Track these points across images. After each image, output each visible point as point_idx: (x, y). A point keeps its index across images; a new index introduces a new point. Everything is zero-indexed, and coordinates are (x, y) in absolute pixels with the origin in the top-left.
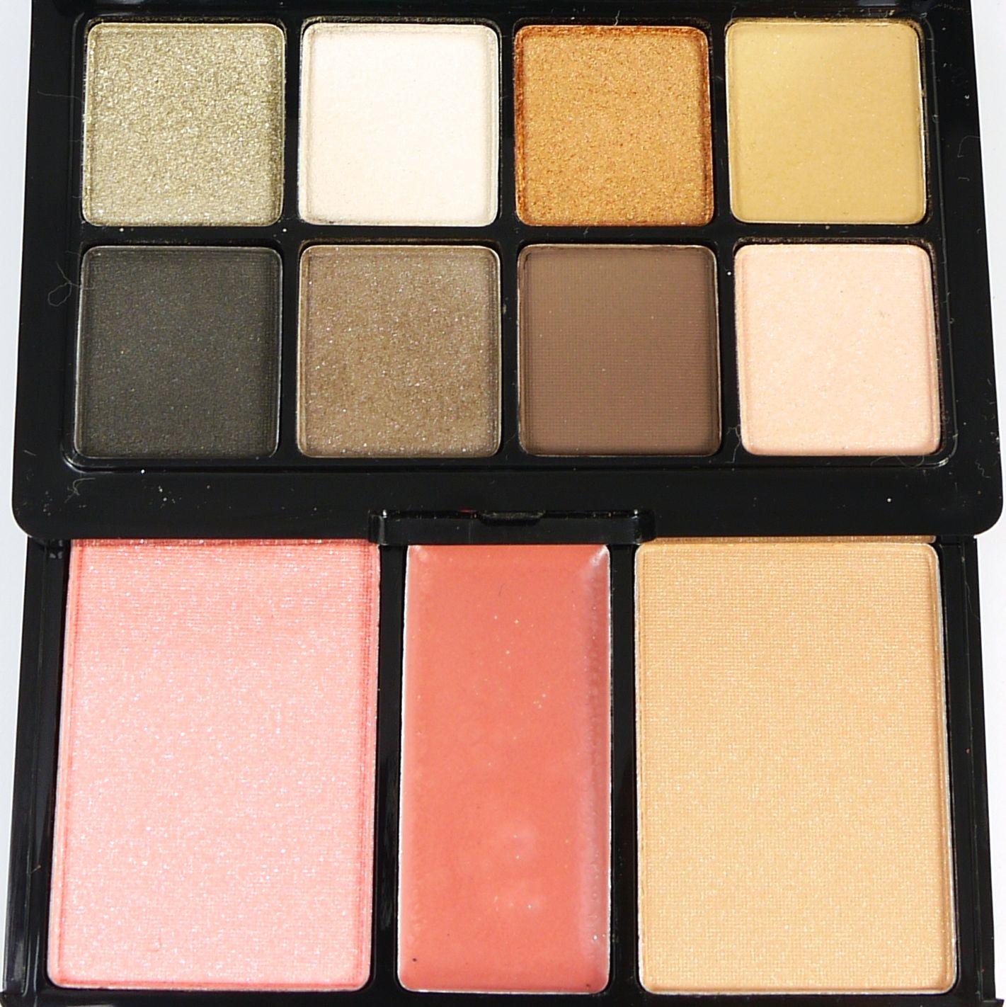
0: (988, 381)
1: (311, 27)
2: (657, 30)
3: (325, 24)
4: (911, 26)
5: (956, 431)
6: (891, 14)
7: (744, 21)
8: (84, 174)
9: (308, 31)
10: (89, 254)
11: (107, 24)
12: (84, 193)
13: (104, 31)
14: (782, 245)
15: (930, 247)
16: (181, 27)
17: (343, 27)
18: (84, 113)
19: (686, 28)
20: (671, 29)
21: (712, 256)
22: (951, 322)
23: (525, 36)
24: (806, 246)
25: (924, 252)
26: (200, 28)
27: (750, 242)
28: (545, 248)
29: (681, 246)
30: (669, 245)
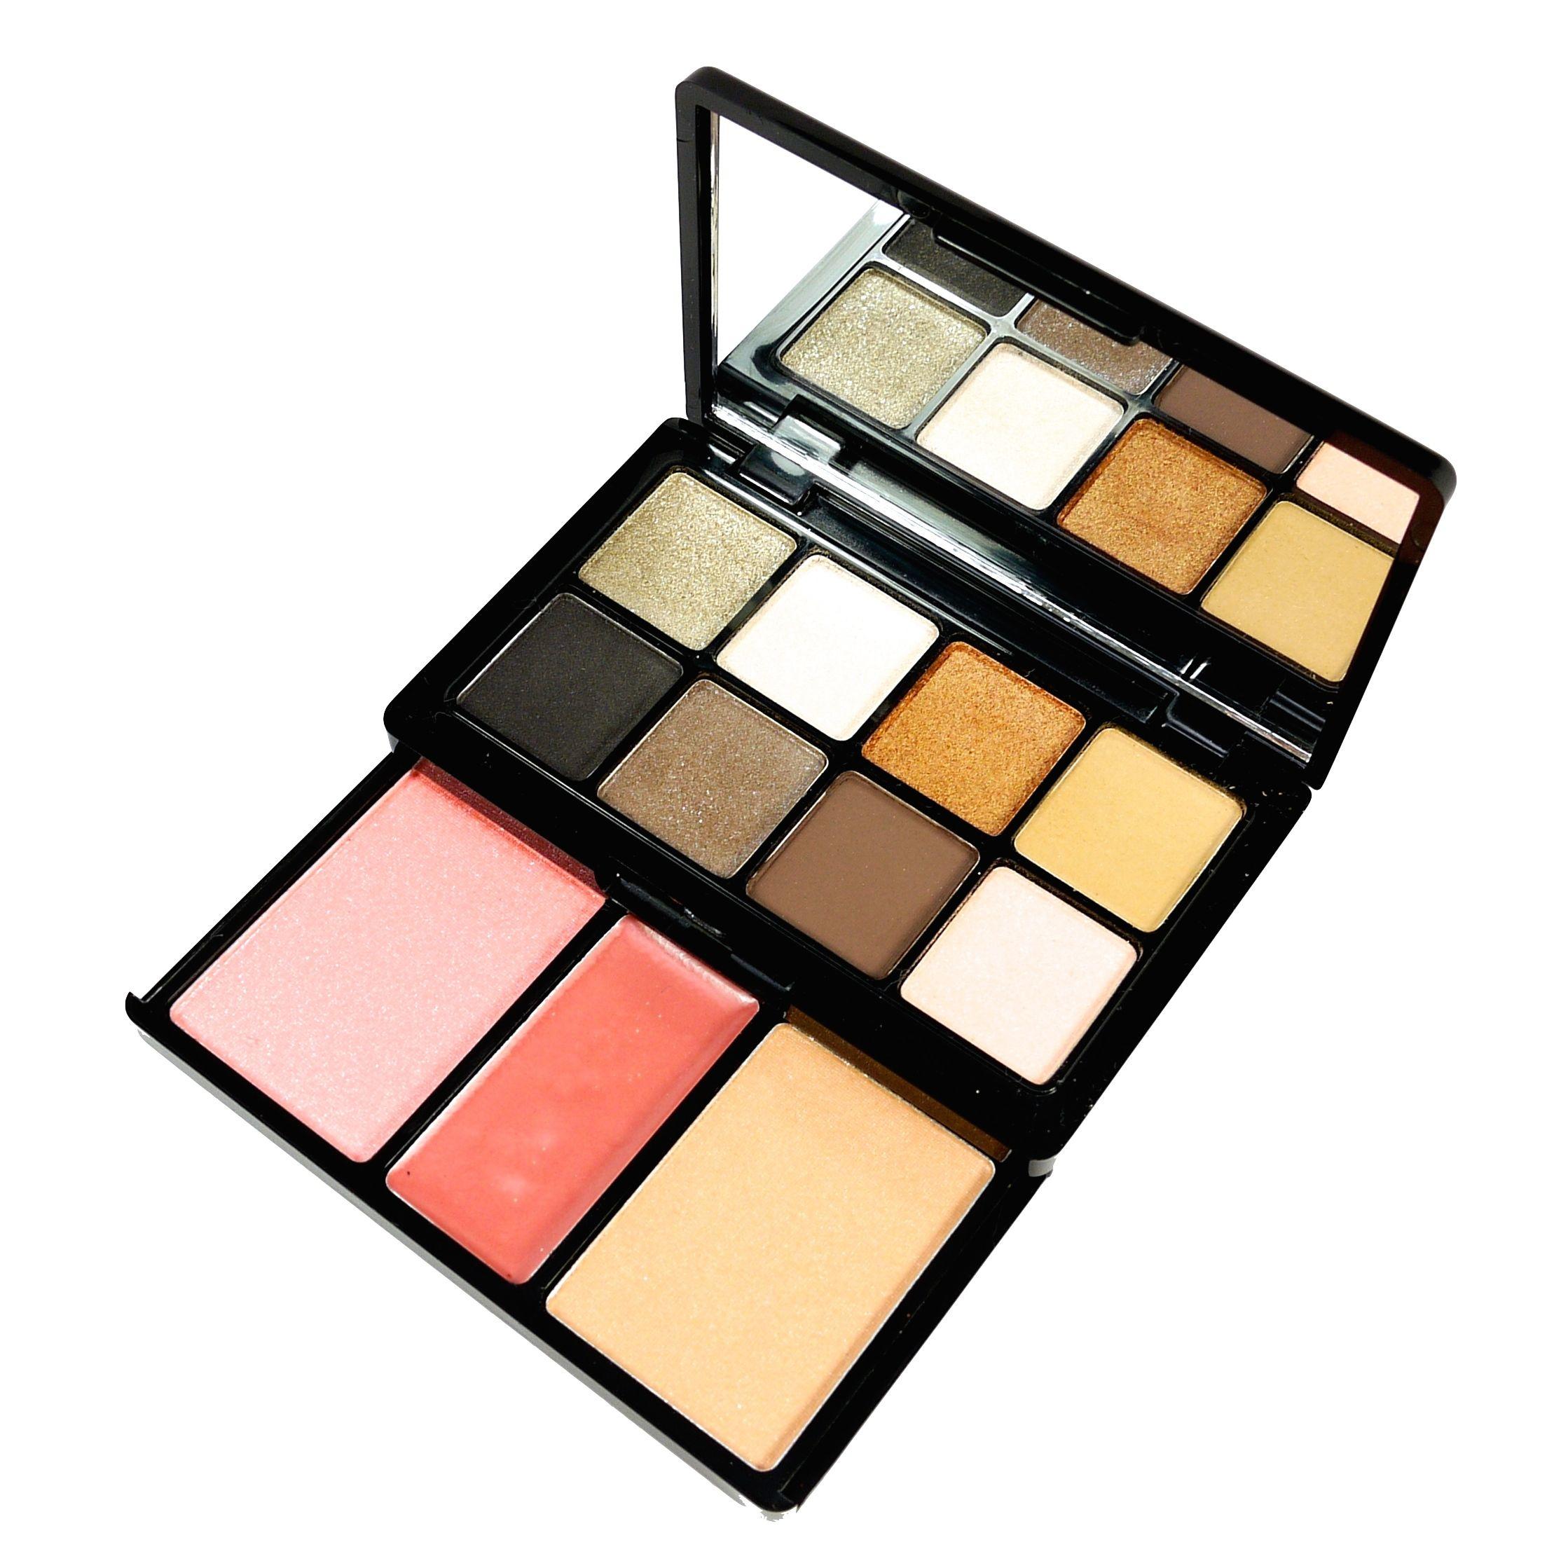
0: (1115, 1064)
1: (818, 556)
2: (1054, 700)
3: (829, 560)
4: (1242, 808)
5: (1064, 1079)
6: (1231, 788)
7: (1120, 730)
8: (600, 550)
9: (817, 557)
10: (564, 597)
11: (688, 476)
12: (590, 560)
13: (684, 480)
14: (1033, 883)
15: (1142, 951)
16: (734, 506)
17: (839, 569)
18: (630, 515)
19: (1075, 710)
20: (1064, 705)
21: (977, 859)
22: (1118, 1009)
23: (958, 648)
24: (1051, 895)
25: (1135, 953)
26: (746, 513)
27: (1011, 867)
28: (865, 780)
29: (960, 839)
30: (953, 833)
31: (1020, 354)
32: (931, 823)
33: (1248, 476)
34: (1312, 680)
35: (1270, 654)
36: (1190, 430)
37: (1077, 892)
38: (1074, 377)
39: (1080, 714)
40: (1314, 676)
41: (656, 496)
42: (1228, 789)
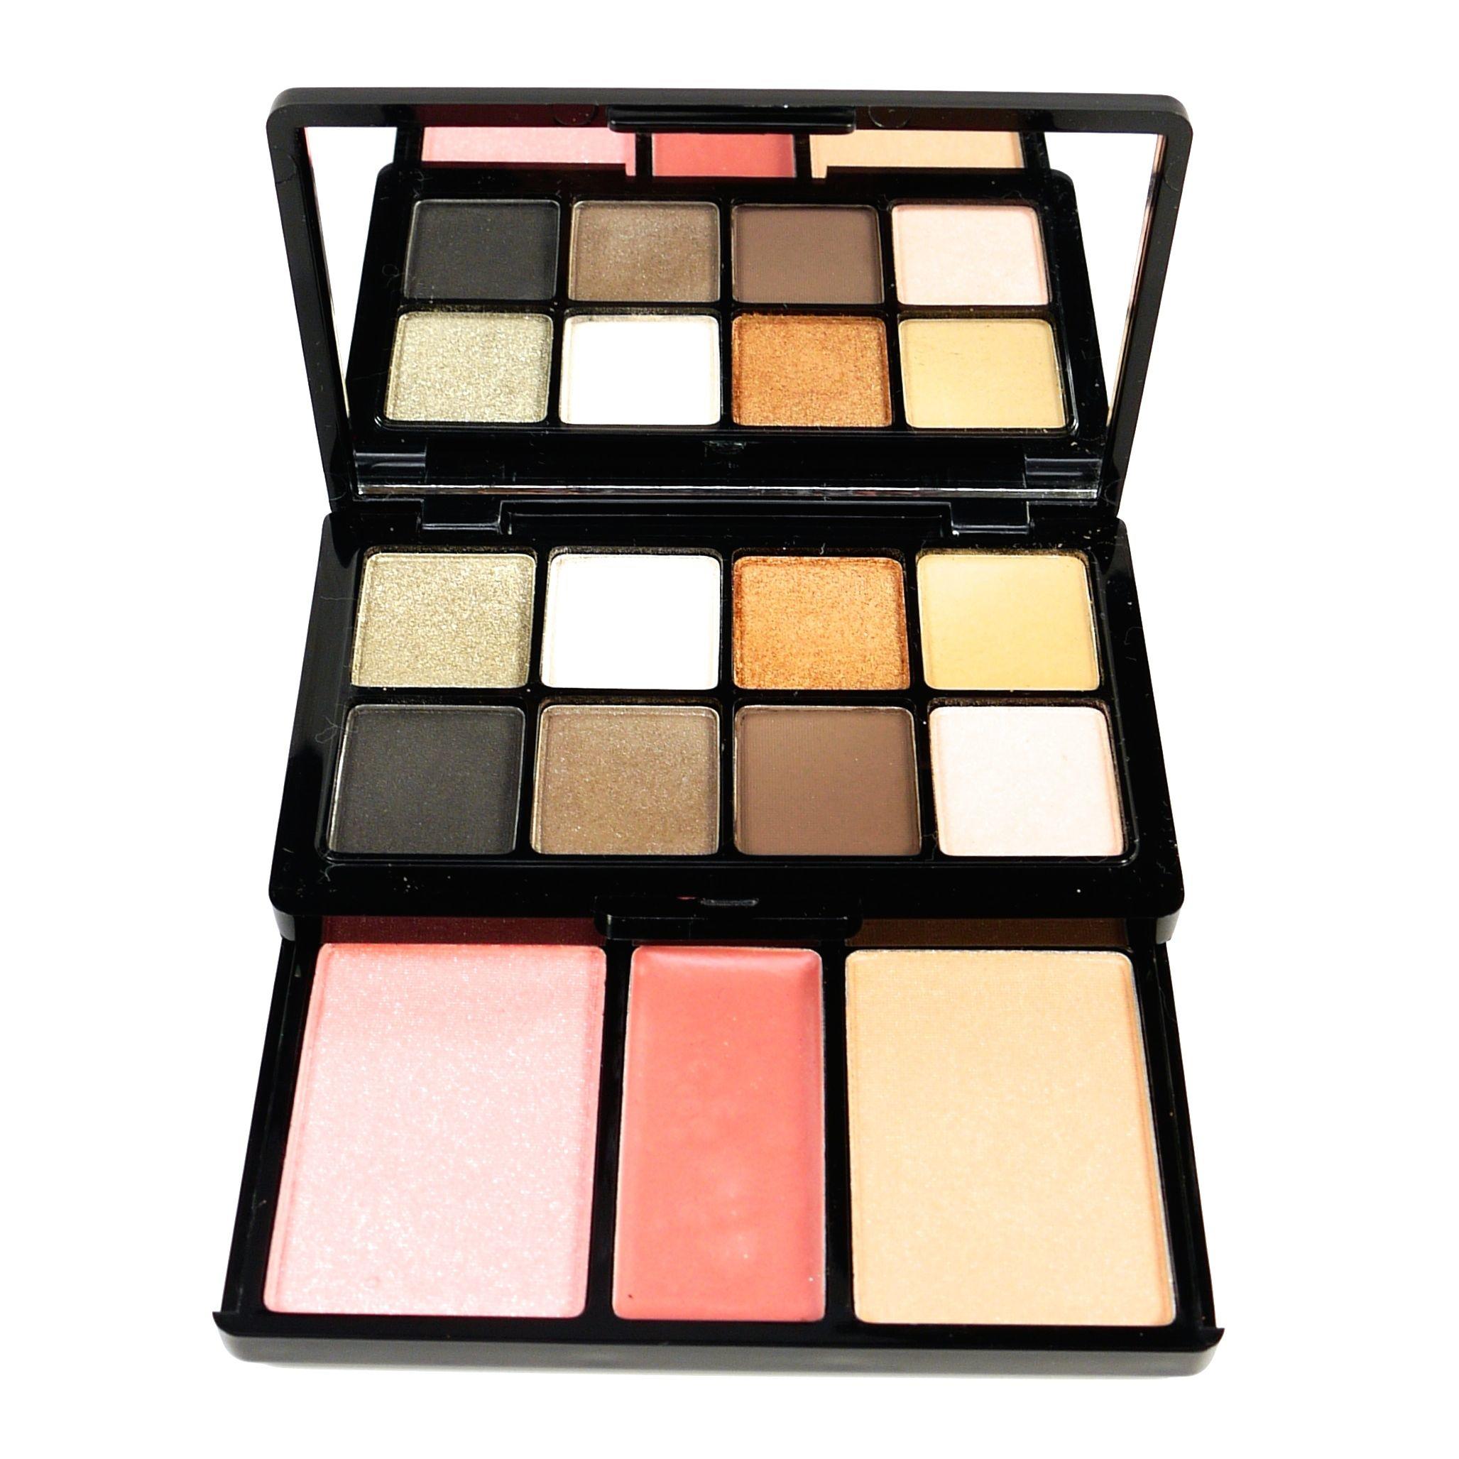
2: (858, 560)
4: (1079, 557)
5: (1138, 838)
6: (1059, 546)
7: (932, 554)
9: (555, 560)
10: (357, 711)
11: (384, 554)
12: (354, 668)
13: (381, 558)
15: (1104, 708)
18: (359, 613)
19: (882, 559)
20: (871, 560)
21: (909, 716)
22: (1127, 760)
23: (743, 564)
24: (993, 708)
25: (1099, 712)
26: (463, 557)
27: (943, 705)
28: (759, 709)
29: (881, 708)
30: (871, 707)
31: (590, 320)
32: (845, 711)
33: (858, 318)
34: (1045, 435)
35: (996, 433)
36: (786, 306)
37: (1015, 691)
38: (653, 314)
39: (890, 559)
40: (1045, 430)
41: (368, 586)
42: (1058, 548)
